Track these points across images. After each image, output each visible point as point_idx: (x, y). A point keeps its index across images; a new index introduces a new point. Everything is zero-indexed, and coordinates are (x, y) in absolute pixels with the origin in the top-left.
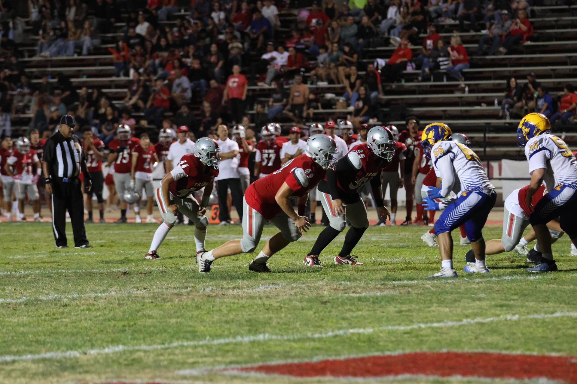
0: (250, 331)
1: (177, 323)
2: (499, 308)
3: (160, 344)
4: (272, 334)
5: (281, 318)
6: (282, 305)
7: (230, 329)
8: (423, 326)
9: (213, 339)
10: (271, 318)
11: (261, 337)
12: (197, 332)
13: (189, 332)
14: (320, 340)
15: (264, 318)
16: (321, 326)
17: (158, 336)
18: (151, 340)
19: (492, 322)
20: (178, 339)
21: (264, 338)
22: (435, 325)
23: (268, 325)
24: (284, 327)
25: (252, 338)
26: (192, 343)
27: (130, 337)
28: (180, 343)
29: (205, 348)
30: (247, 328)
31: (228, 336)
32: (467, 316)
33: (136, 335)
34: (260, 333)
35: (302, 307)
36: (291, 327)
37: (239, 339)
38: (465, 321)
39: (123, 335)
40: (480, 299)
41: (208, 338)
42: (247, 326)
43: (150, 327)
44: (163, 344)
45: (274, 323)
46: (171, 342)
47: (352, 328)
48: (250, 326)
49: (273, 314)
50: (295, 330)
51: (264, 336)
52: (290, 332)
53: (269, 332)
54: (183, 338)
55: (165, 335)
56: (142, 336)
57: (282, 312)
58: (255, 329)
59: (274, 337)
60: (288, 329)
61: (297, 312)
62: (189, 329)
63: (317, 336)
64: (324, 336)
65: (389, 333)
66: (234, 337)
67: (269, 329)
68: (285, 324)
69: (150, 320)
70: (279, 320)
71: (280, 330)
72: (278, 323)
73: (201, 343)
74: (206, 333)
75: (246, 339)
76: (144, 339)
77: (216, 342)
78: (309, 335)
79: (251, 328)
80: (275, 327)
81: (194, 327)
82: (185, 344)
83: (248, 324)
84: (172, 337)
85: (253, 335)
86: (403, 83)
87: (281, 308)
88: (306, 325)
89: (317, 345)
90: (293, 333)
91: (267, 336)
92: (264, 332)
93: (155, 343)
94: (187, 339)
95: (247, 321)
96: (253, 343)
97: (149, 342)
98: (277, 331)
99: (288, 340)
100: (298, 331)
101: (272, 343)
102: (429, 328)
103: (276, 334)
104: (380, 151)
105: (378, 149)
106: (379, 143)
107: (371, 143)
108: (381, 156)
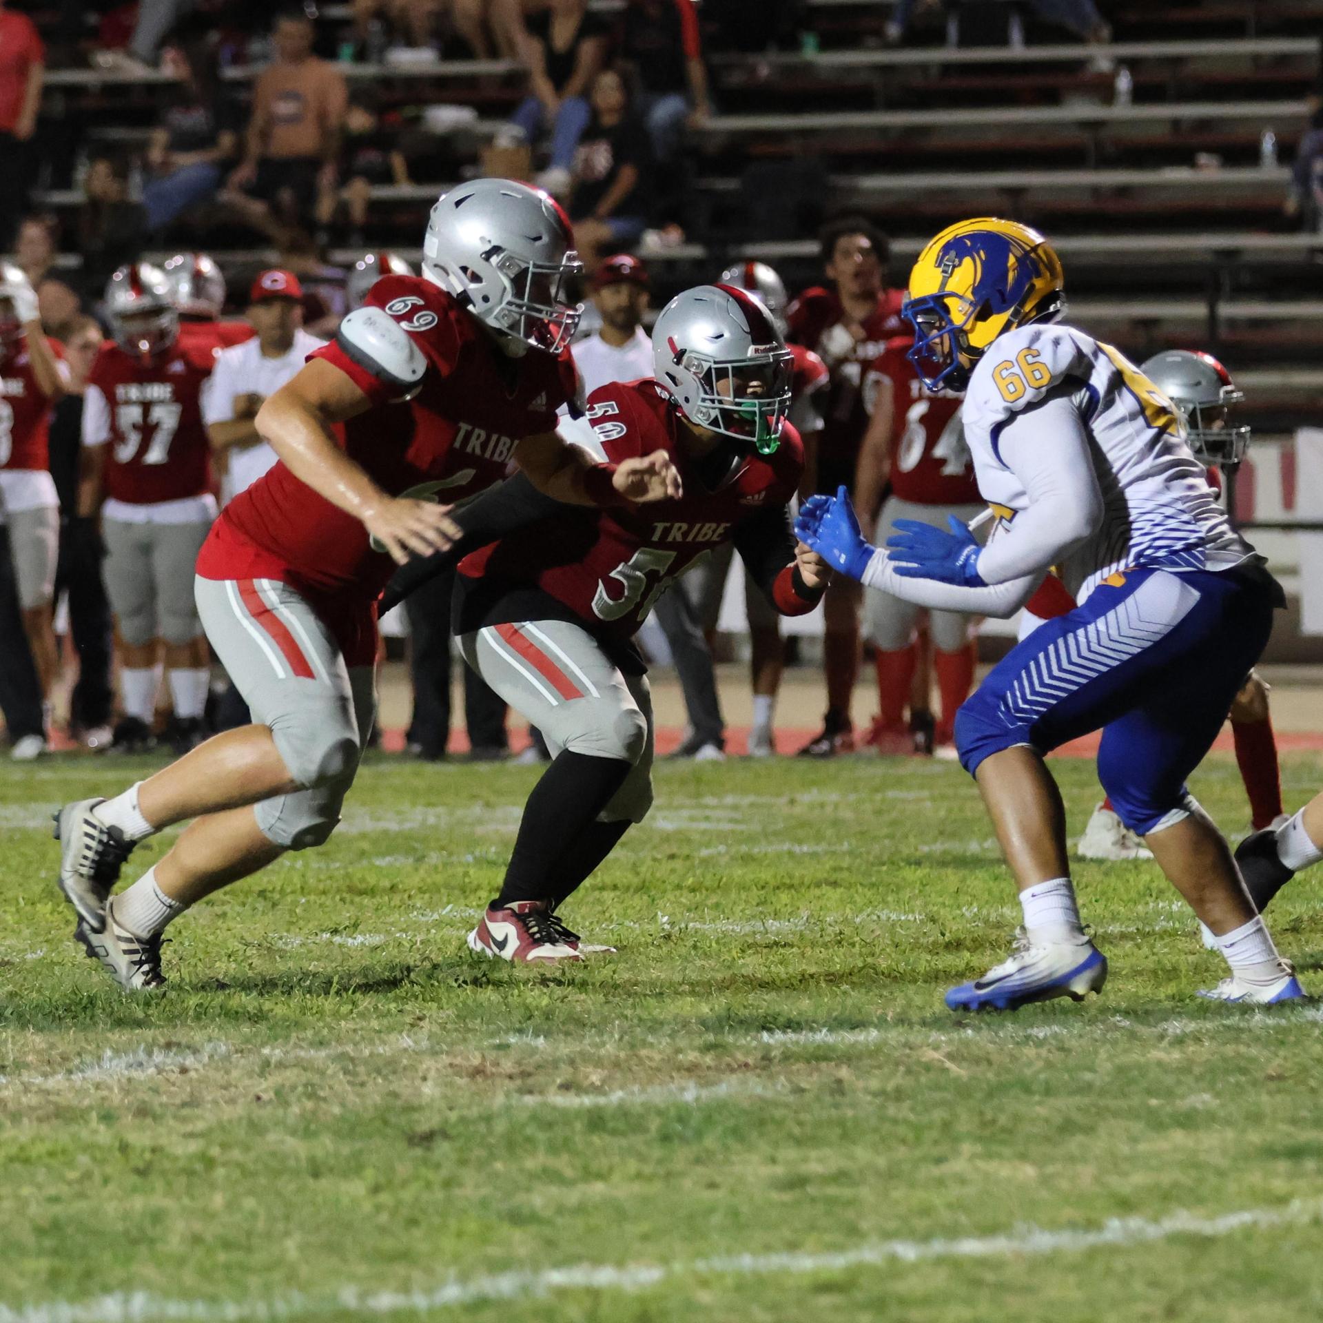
0: (55, 1282)
2: (1283, 1165)
4: (167, 1295)
5: (208, 1215)
6: (215, 1151)
8: (908, 1252)
10: (157, 1217)
11: (109, 1309)
14: (400, 1320)
15: (126, 1216)
16: (404, 1256)
19: (1249, 1233)
21: (127, 1316)
22: (971, 1247)
23: (143, 1249)
24: (222, 1257)
25: (66, 1315)
30: (43, 1264)
32: (1125, 1205)
34: (106, 1290)
35: (312, 1160)
36: (259, 1258)
38: (1115, 1228)
40: (1188, 1121)
42: (41, 1252)
45: (174, 1243)
47: (557, 1265)
48: (55, 1252)
49: (169, 1190)
50: (277, 1276)
51: (126, 1301)
52: (254, 1281)
53: (148, 1285)
57: (213, 1186)
58: (78, 1268)
59: (175, 1308)
60: (245, 1269)
61: (288, 1186)
63: (385, 1301)
64: (420, 1300)
65: (740, 1287)
67: (150, 1272)
68: (227, 1245)
70: (198, 1226)
71: (205, 1274)
72: (197, 1239)
75: (38, 1319)
78: (349, 1296)
79: (57, 1263)
80: (181, 1262)
83: (48, 1243)
85: (72, 1299)
86: (811, 53)
87: (210, 1163)
88: (332, 1248)
90: (267, 1291)
91: (139, 1301)
92: (127, 1286)
95: (40, 1231)
98: (189, 1277)
100: (292, 1278)
102: (940, 1261)
103: (187, 1295)
104: (716, 405)
105: (703, 395)
106: (706, 366)
107: (668, 374)
108: (722, 431)
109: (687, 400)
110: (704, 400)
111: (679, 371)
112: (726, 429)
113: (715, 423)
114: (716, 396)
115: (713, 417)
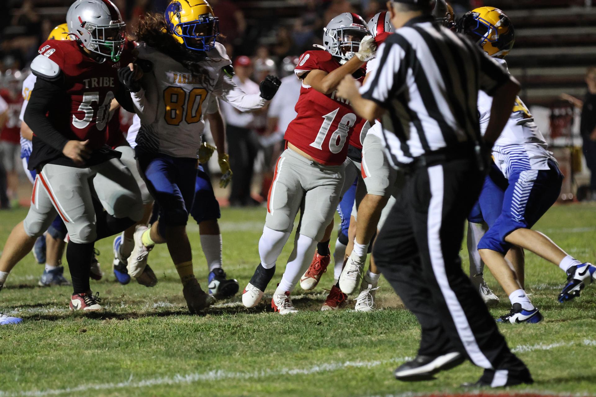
0: (197, 368)
1: (94, 355)
3: (59, 388)
4: (229, 370)
7: (170, 365)
9: (140, 380)
11: (212, 374)
12: (119, 369)
13: (107, 369)
14: (298, 377)
16: (306, 358)
17: (60, 376)
18: (48, 383)
20: (87, 380)
21: (216, 378)
23: (227, 357)
25: (197, 377)
26: (106, 386)
27: (17, 378)
28: (90, 385)
29: (124, 392)
30: (196, 362)
31: (162, 375)
33: (28, 375)
34: (211, 370)
37: (179, 378)
39: (8, 375)
41: (131, 378)
42: (196, 358)
43: (53, 362)
44: (64, 388)
46: (76, 385)
47: (350, 360)
48: (200, 358)
50: (265, 364)
51: (216, 373)
52: (257, 366)
53: (224, 368)
54: (97, 378)
55: (70, 373)
56: (36, 376)
58: (206, 363)
59: (230, 375)
60: (256, 363)
62: (109, 365)
63: (295, 371)
64: (305, 372)
66: (172, 377)
67: (226, 364)
69: (55, 353)
71: (243, 364)
73: (121, 385)
74: (132, 371)
75: (189, 378)
76: (38, 380)
77: (142, 384)
78: (284, 370)
79: (200, 361)
80: (237, 361)
81: (117, 362)
82: (97, 387)
83: (199, 355)
84: (82, 377)
85: (200, 373)
89: (291, 386)
90: (260, 369)
91: (220, 373)
92: (218, 368)
93: (51, 388)
94: (102, 381)
96: (197, 384)
97: (45, 385)
98: (239, 366)
99: (251, 379)
100: (269, 365)
101: (225, 384)
103: (235, 371)
104: (98, 43)
105: (92, 39)
106: (94, 28)
107: (78, 30)
108: (99, 53)
109: (86, 41)
110: (93, 41)
111: (83, 30)
112: (101, 52)
113: (96, 49)
114: (97, 40)
115: (96, 47)
